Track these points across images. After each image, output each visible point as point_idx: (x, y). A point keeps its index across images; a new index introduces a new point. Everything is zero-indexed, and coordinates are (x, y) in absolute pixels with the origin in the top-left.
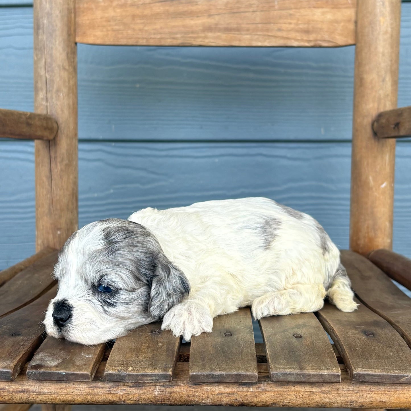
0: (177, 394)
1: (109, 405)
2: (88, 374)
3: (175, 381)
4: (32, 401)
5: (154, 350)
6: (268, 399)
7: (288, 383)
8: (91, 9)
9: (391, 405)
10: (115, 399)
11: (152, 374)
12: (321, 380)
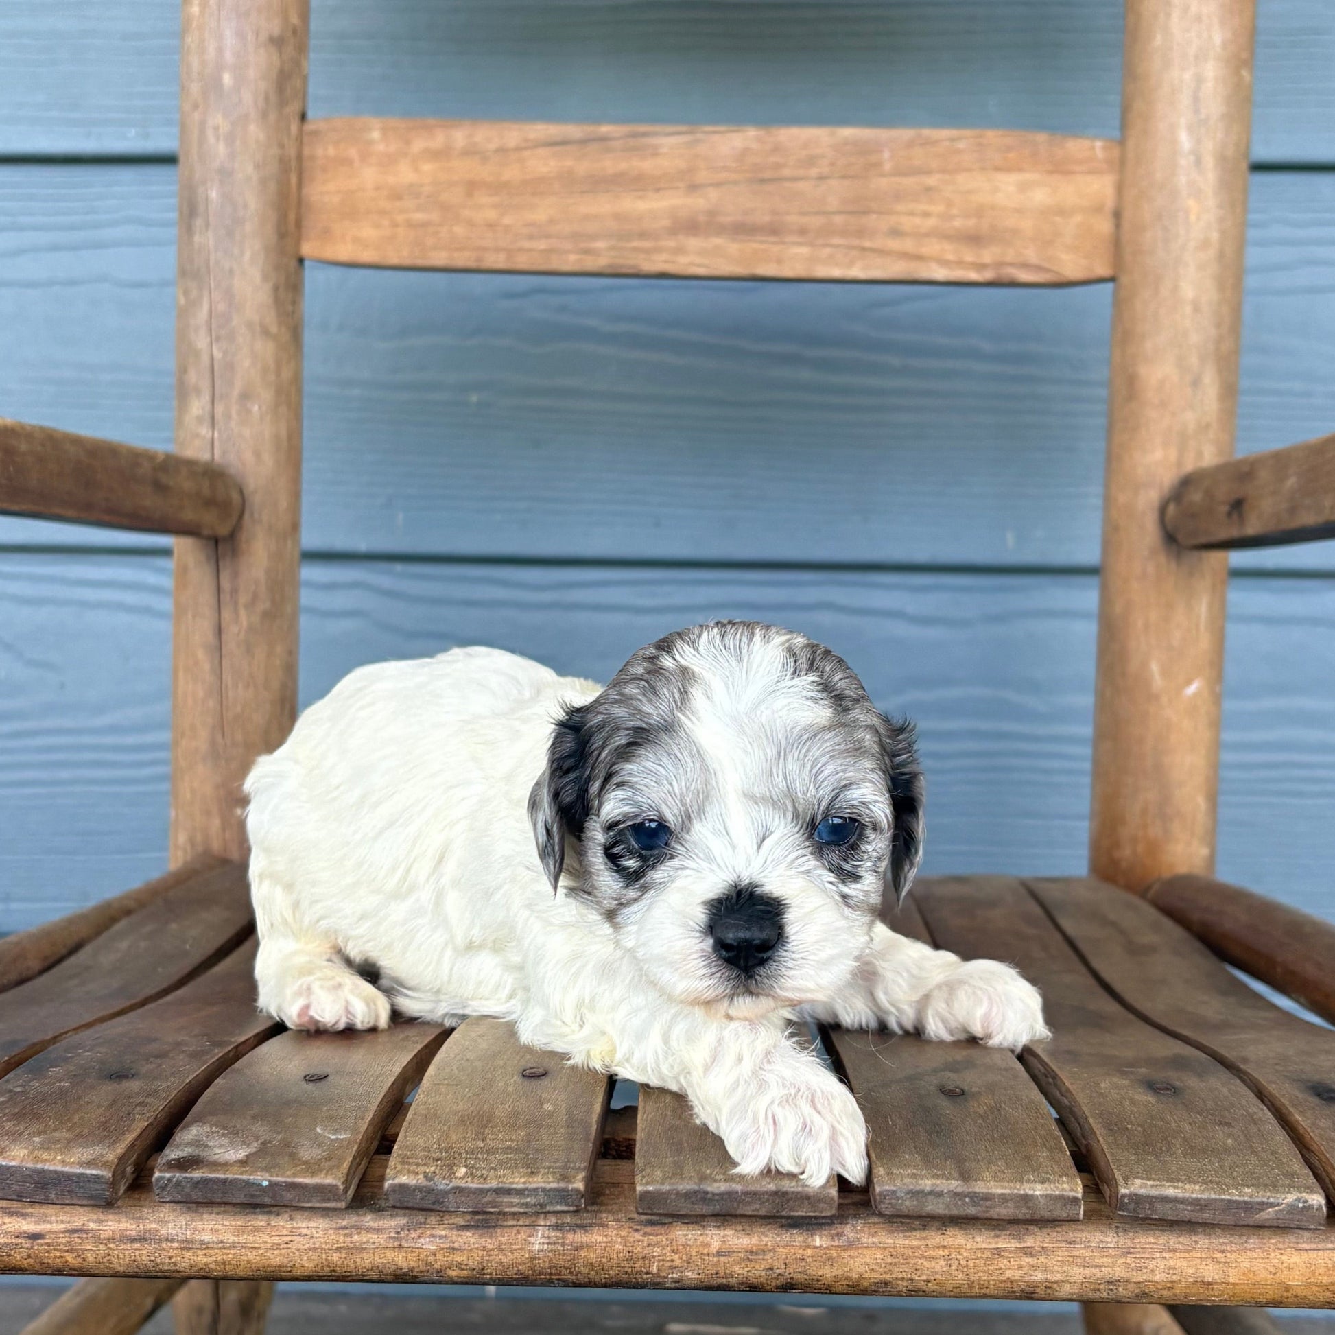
0: (599, 1251)
1: (394, 1281)
2: (336, 1186)
3: (591, 1211)
4: (166, 1268)
5: (529, 1123)
6: (866, 1272)
7: (926, 1221)
8: (346, 162)
9: (1228, 1294)
10: (413, 1264)
11: (526, 1189)
12: (1023, 1213)
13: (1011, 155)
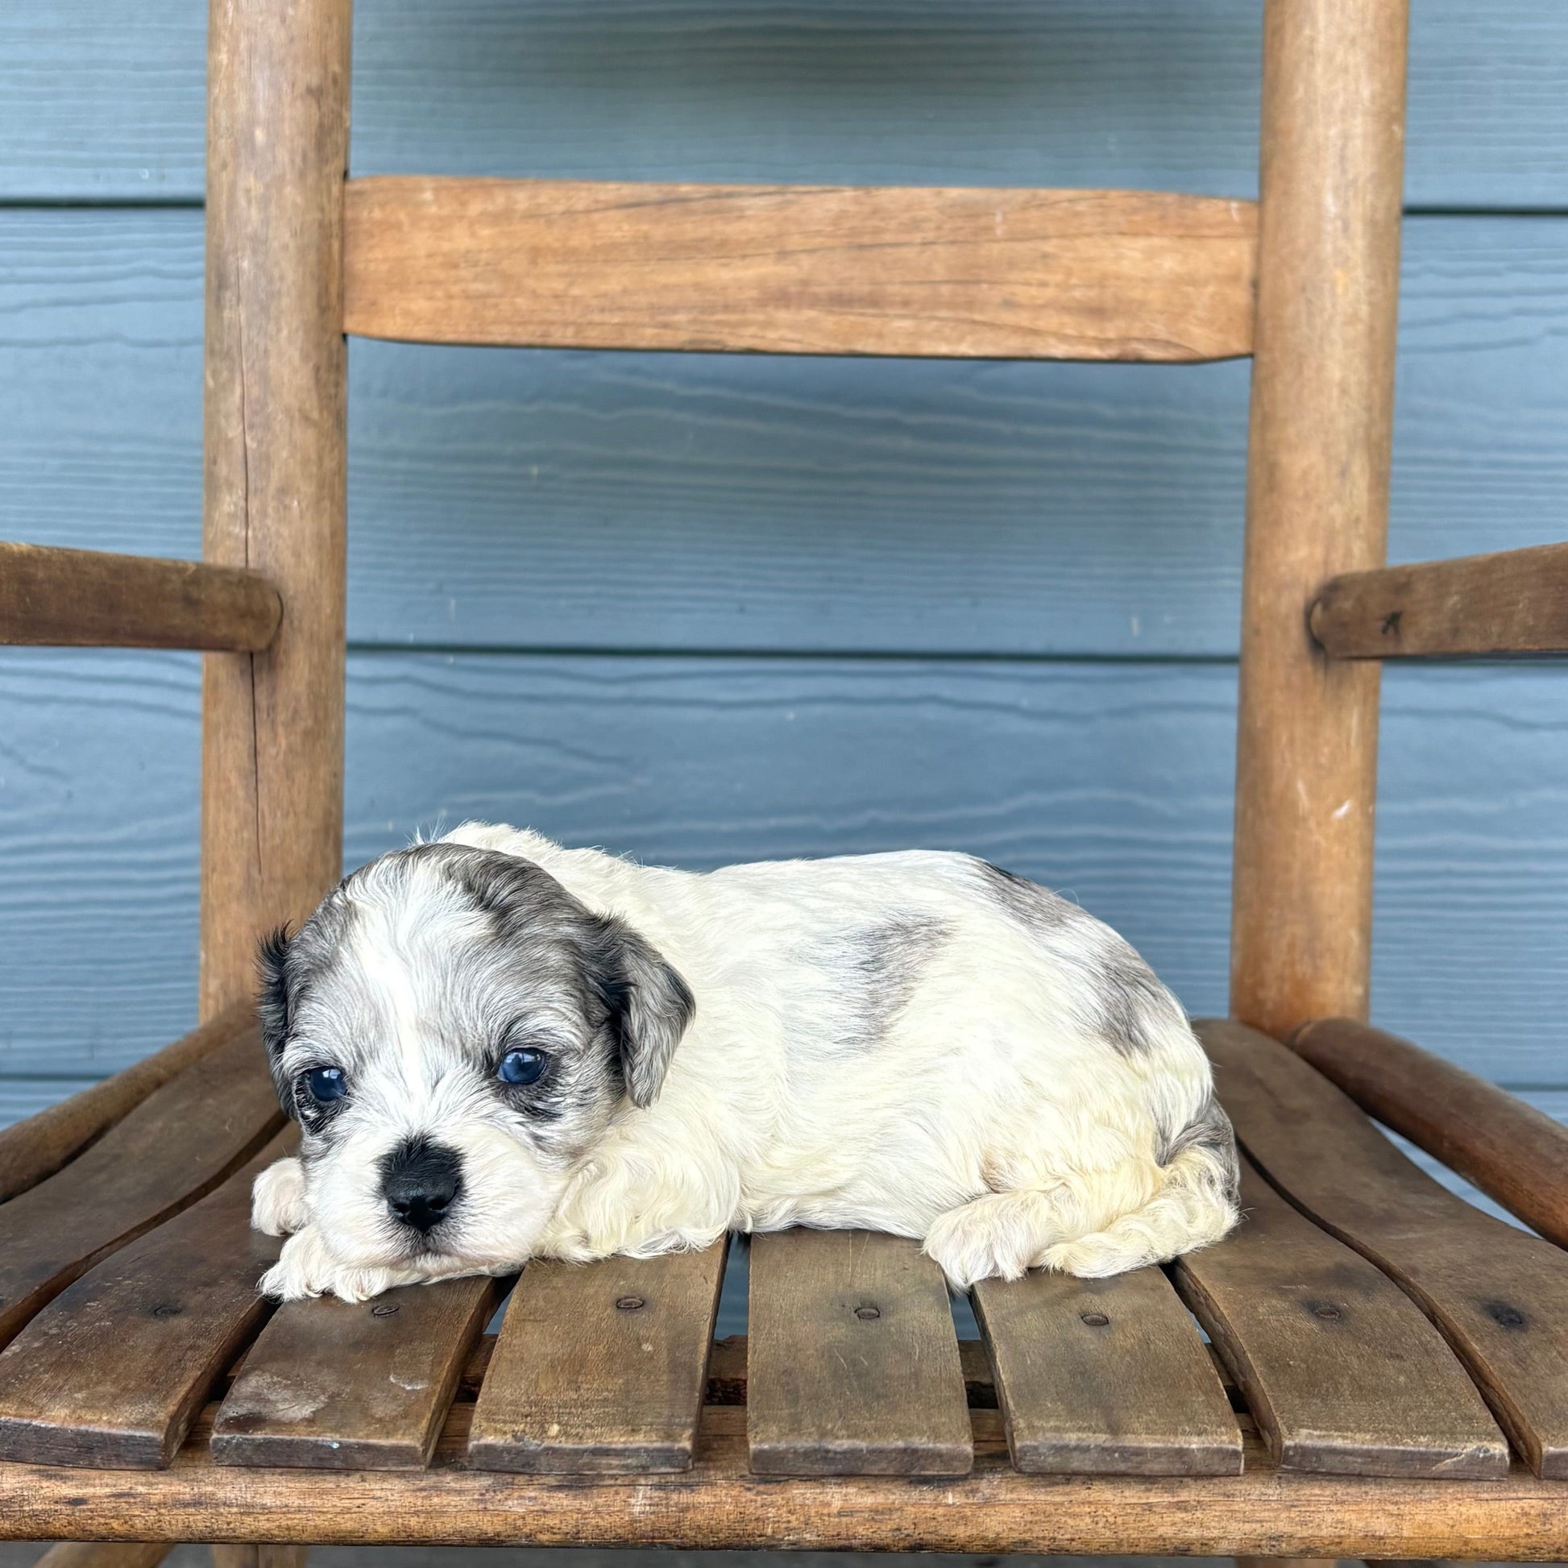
0: (706, 1512)
1: (477, 1546)
2: (415, 1448)
3: (699, 1469)
4: (223, 1534)
5: (627, 1367)
6: (1004, 1530)
7: (1068, 1477)
8: (398, 226)
9: (1401, 1548)
10: (499, 1529)
11: (627, 1449)
12: (1178, 1467)
13: (1137, 218)
